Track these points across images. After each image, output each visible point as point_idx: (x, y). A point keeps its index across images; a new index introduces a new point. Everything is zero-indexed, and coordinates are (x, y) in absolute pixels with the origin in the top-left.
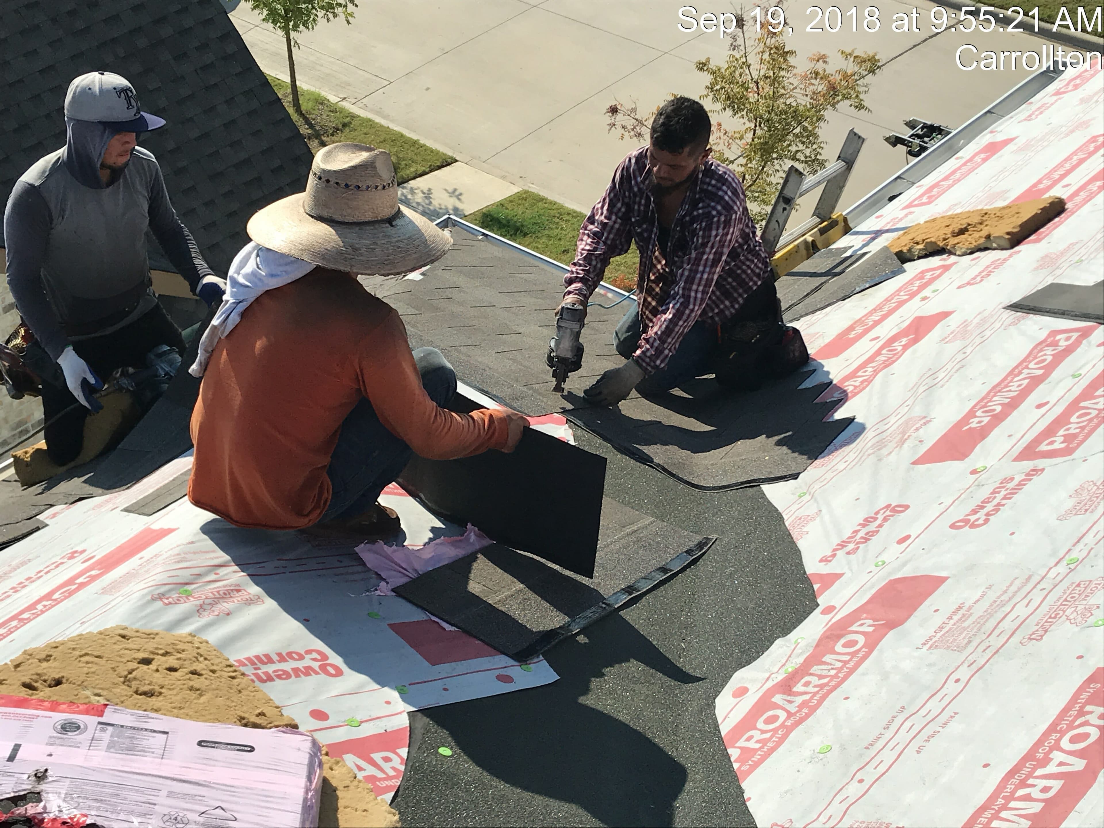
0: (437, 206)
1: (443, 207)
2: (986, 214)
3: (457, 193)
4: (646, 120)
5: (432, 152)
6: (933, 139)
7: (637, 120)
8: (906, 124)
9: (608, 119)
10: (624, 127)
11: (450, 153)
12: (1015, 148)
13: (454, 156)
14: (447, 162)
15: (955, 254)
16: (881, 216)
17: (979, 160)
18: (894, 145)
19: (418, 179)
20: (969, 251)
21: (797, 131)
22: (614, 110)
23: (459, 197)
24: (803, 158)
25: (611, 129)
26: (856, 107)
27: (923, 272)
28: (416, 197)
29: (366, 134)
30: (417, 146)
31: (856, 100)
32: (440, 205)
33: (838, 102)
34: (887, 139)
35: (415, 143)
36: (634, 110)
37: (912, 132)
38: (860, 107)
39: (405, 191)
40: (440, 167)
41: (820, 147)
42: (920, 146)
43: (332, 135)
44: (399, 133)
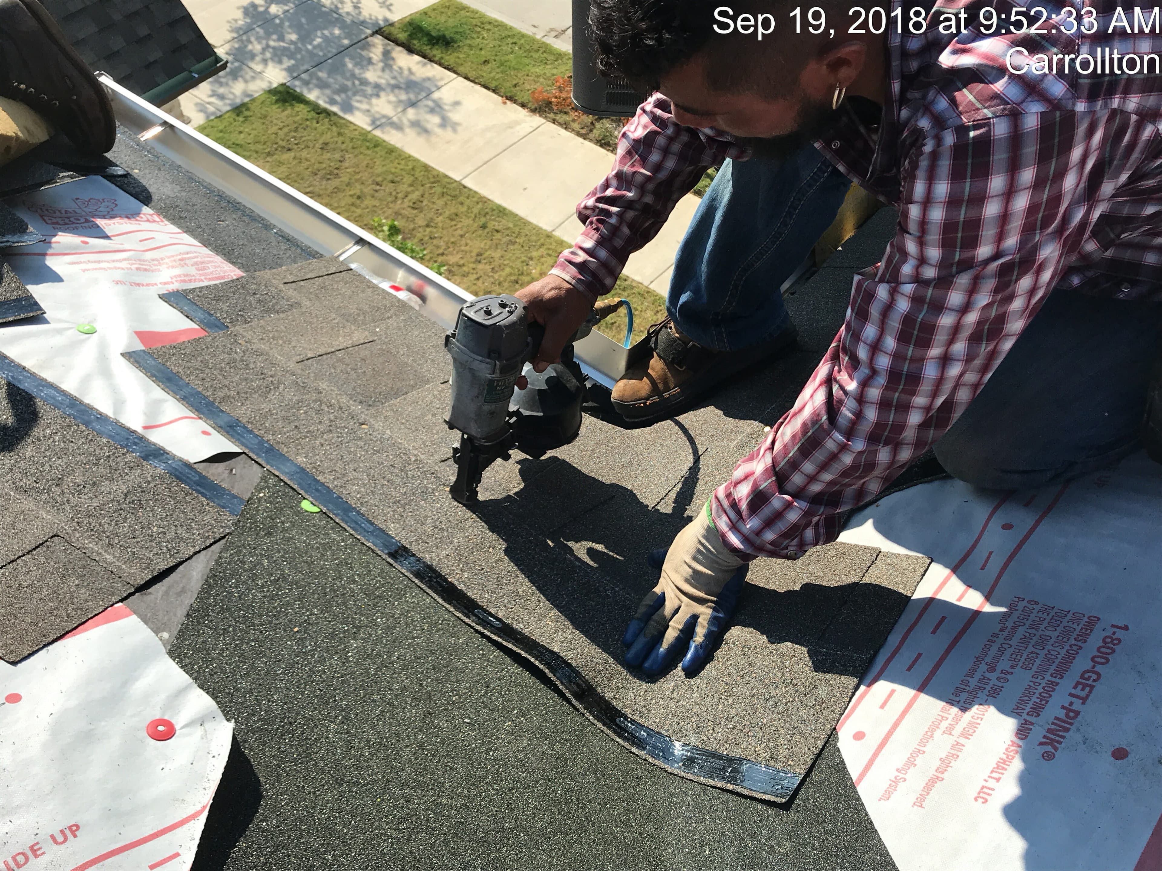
0: (368, 16)
32: (370, 15)
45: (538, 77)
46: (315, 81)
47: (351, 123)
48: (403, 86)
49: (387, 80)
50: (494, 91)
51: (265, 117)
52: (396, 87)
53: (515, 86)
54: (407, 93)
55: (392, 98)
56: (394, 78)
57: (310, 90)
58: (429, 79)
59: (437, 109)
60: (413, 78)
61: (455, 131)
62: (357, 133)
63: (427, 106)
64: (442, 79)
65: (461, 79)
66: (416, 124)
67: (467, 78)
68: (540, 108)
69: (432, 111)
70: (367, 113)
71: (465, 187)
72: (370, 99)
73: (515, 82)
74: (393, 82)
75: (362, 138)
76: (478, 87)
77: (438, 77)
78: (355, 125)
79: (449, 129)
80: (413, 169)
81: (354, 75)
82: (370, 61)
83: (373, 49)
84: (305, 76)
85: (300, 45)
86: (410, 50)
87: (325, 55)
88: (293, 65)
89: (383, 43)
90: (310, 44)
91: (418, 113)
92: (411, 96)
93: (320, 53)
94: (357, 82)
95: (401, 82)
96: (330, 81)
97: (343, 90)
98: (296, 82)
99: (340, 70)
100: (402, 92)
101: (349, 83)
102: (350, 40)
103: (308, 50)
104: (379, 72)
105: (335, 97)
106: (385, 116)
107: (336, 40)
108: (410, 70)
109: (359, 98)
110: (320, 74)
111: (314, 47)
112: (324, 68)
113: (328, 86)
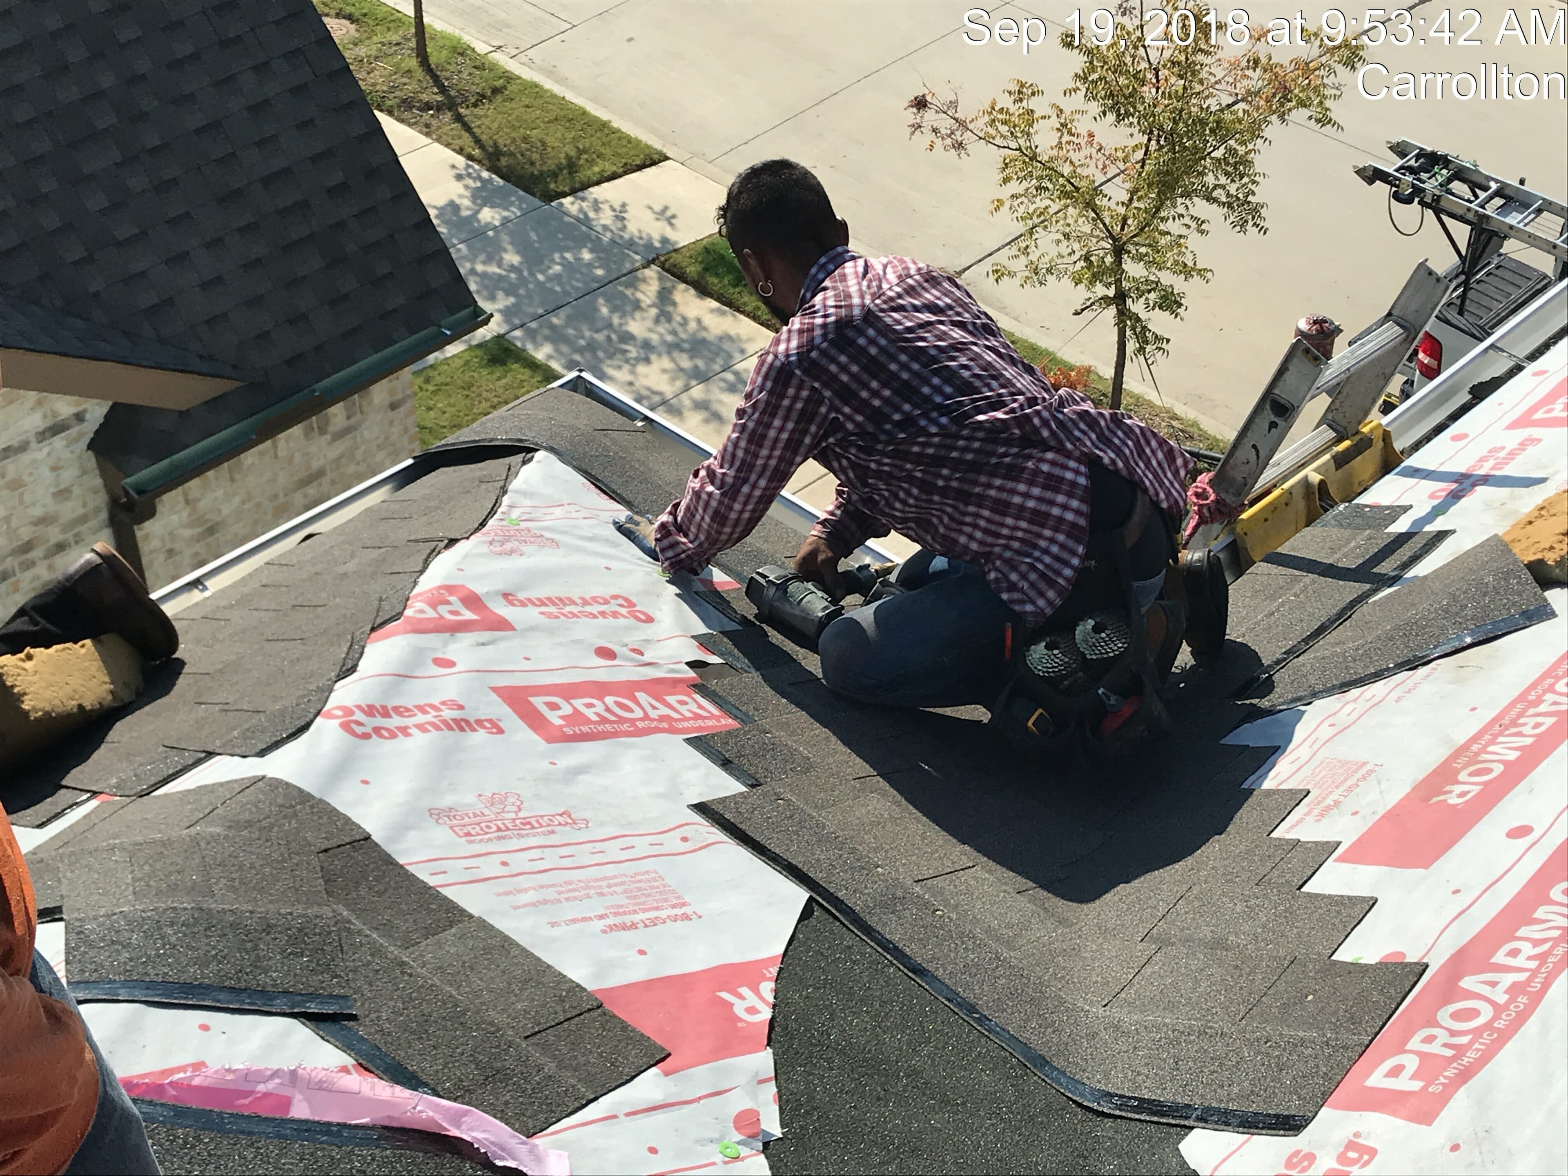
0: (636, 233)
1: (644, 235)
3: (669, 213)
4: (971, 122)
5: (630, 142)
6: (1434, 175)
7: (956, 120)
8: (1390, 148)
9: (911, 116)
10: (935, 130)
11: (657, 145)
13: (665, 151)
14: (653, 159)
16: (1465, 436)
18: (1370, 181)
19: (605, 185)
21: (1218, 154)
22: (920, 104)
23: (670, 220)
24: (1224, 199)
25: (913, 133)
26: (1318, 121)
28: (601, 215)
29: (527, 106)
30: (606, 131)
31: (1319, 110)
32: (640, 231)
33: (1290, 110)
34: (1360, 172)
35: (604, 126)
36: (954, 104)
37: (1400, 162)
38: (1324, 120)
39: (584, 204)
40: (640, 168)
41: (1254, 182)
42: (1413, 185)
43: (475, 105)
44: (581, 108)
46: (546, 332)
48: (686, 346)
49: (661, 335)
51: (469, 386)
52: (673, 347)
54: (691, 358)
55: (666, 363)
56: (674, 333)
57: (537, 346)
58: (730, 338)
60: (704, 334)
63: (724, 380)
64: (750, 340)
66: (701, 405)
70: (628, 388)
72: (634, 366)
74: (669, 338)
77: (744, 337)
81: (610, 326)
82: (637, 306)
83: (643, 287)
84: (533, 325)
85: (526, 273)
86: (704, 291)
87: (566, 293)
88: (514, 305)
89: (661, 279)
90: (542, 272)
91: (708, 391)
92: (700, 363)
93: (558, 289)
94: (614, 337)
95: (683, 341)
96: (571, 331)
97: (592, 347)
98: (517, 333)
99: (589, 316)
100: (685, 356)
101: (600, 337)
102: (609, 271)
103: (539, 283)
104: (649, 323)
105: (577, 357)
106: (659, 393)
107: (584, 270)
108: (699, 321)
109: (616, 363)
110: (555, 320)
111: (550, 279)
112: (563, 313)
113: (566, 340)
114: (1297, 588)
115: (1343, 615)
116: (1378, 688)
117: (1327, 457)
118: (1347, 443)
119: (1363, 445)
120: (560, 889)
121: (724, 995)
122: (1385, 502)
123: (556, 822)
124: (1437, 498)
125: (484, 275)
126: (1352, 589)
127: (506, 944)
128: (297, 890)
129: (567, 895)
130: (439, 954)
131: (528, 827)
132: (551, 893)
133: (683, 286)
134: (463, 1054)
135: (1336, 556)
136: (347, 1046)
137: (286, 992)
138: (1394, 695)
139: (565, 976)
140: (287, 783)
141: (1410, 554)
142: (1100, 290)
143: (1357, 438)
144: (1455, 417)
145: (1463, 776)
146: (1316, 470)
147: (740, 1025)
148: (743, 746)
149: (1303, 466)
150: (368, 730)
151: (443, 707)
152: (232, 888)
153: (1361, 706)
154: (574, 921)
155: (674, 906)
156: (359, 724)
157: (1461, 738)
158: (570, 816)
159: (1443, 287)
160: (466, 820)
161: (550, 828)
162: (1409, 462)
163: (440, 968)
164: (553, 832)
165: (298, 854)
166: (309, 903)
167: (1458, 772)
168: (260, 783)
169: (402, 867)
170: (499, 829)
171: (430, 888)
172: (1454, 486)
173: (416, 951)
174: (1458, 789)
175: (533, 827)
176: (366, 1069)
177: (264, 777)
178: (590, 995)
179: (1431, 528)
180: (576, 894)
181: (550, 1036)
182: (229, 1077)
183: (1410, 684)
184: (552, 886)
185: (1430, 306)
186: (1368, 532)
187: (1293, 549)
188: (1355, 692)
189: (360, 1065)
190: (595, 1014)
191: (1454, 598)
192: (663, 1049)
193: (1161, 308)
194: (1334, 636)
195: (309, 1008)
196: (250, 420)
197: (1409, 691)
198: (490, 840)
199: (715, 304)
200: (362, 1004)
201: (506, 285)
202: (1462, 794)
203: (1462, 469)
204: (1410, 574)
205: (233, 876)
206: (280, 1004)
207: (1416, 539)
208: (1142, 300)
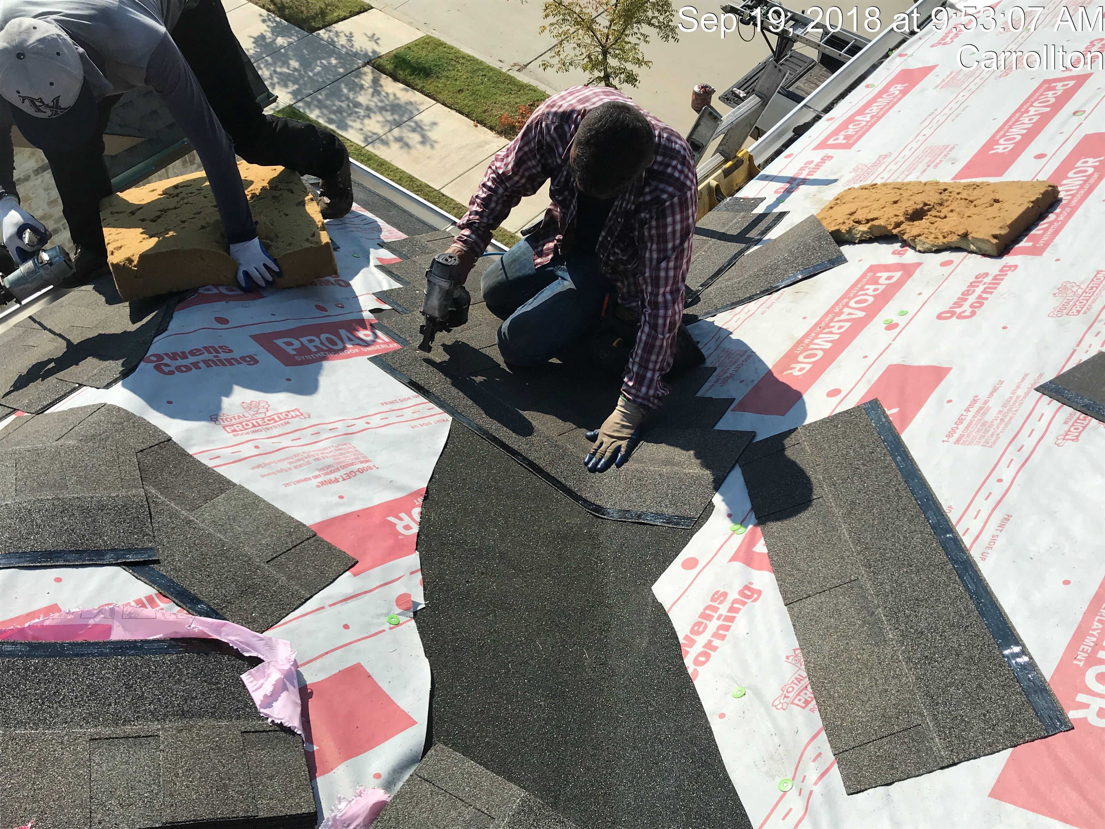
0: (359, 48)
1: (363, 49)
2: (945, 190)
3: (375, 37)
12: (939, 81)
13: (371, 4)
14: (365, 8)
15: (914, 248)
16: (791, 155)
17: (897, 92)
19: (341, 23)
20: (934, 249)
23: (376, 41)
24: (657, 24)
27: (873, 269)
28: (340, 39)
32: (361, 47)
34: (723, 8)
39: (331, 34)
40: (358, 13)
41: (672, 15)
45: (504, 104)
46: (315, 103)
47: (348, 140)
48: (388, 108)
49: (375, 103)
50: (467, 116)
52: (382, 109)
53: (485, 112)
54: (392, 114)
55: (380, 118)
56: (381, 101)
57: (311, 111)
58: (411, 103)
59: (419, 129)
60: (397, 101)
61: (432, 147)
62: (353, 148)
63: (409, 126)
64: (422, 104)
65: (439, 105)
66: (399, 139)
67: (444, 104)
68: (506, 131)
69: (414, 130)
70: (360, 131)
71: (443, 195)
72: (362, 120)
73: (485, 108)
74: (380, 104)
75: (357, 152)
76: (453, 112)
77: (418, 103)
78: (351, 141)
79: (428, 146)
80: (400, 179)
81: (348, 99)
82: (362, 87)
83: (364, 77)
84: (308, 99)
85: (302, 72)
86: (396, 79)
87: (324, 82)
88: (297, 89)
89: (373, 72)
90: (311, 71)
91: (401, 132)
92: (396, 117)
93: (320, 80)
94: (351, 105)
95: (387, 105)
96: (328, 102)
97: (340, 111)
98: (300, 104)
99: (337, 94)
100: (389, 113)
101: (344, 105)
102: (346, 69)
103: (309, 77)
104: (369, 97)
105: (333, 117)
106: (376, 134)
107: (333, 69)
108: (395, 95)
109: (353, 118)
110: (320, 97)
111: (315, 75)
112: (323, 93)
113: (326, 107)
114: (706, 248)
115: (731, 263)
116: (752, 306)
117: (720, 171)
118: (730, 163)
119: (739, 163)
120: (291, 460)
121: (391, 519)
122: (751, 196)
123: (290, 416)
124: (779, 193)
125: (280, 74)
126: (735, 247)
127: (255, 501)
128: (122, 479)
129: (295, 464)
130: (214, 512)
131: (272, 421)
132: (285, 465)
133: (384, 76)
134: (227, 578)
135: (726, 228)
136: (152, 582)
137: (113, 550)
138: (760, 310)
139: (293, 518)
140: (119, 408)
141: (765, 226)
142: (597, 74)
143: (735, 160)
144: (787, 145)
145: (801, 358)
146: (714, 179)
147: (400, 537)
148: (403, 360)
149: (707, 177)
150: (172, 368)
151: (220, 350)
152: (78, 482)
153: (743, 316)
154: (299, 481)
155: (362, 462)
156: (167, 365)
157: (799, 335)
158: (299, 411)
159: (782, 74)
160: (234, 421)
161: (286, 421)
162: (763, 172)
163: (214, 521)
164: (288, 423)
165: (124, 454)
166: (130, 487)
167: (797, 356)
168: (103, 409)
169: (191, 456)
170: (254, 426)
171: (209, 468)
172: (787, 186)
173: (199, 512)
174: (798, 366)
175: (276, 421)
176: (164, 596)
177: (105, 404)
178: (308, 529)
179: (777, 210)
180: (301, 462)
181: (283, 559)
182: (69, 617)
183: (769, 303)
184: (285, 459)
185: (776, 85)
186: (742, 214)
187: (703, 224)
188: (739, 308)
189: (161, 593)
190: (311, 541)
191: (791, 252)
192: (353, 559)
193: (627, 81)
194: (727, 275)
195: (128, 558)
196: (151, 159)
197: (768, 308)
198: (248, 433)
199: (402, 86)
200: (163, 552)
201: (292, 79)
202: (801, 369)
203: (791, 175)
204: (766, 238)
205: (81, 474)
206: (109, 557)
207: (769, 217)
208: (618, 78)
